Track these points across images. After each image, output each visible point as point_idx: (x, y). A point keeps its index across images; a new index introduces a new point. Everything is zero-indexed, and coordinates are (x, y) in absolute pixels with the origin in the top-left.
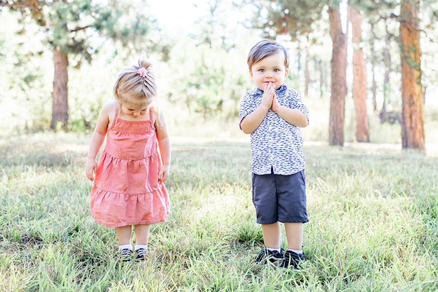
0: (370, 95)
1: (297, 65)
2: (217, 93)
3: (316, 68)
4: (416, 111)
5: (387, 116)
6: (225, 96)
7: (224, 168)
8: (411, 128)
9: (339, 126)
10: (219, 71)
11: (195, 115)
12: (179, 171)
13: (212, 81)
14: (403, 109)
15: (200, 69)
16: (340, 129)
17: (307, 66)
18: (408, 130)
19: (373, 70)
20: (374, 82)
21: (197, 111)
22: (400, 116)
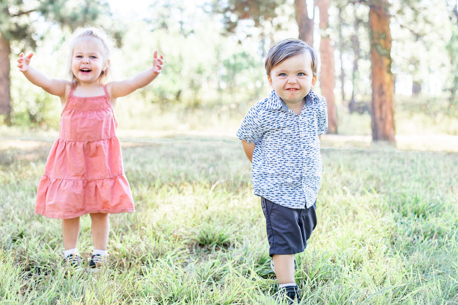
0: (338, 83)
1: (261, 52)
2: (174, 82)
4: (386, 101)
5: (355, 106)
6: (183, 85)
8: (381, 119)
10: (176, 59)
11: (150, 106)
12: (134, 168)
14: (373, 99)
18: (378, 122)
19: (341, 58)
20: (342, 70)
21: (153, 102)
22: (370, 107)
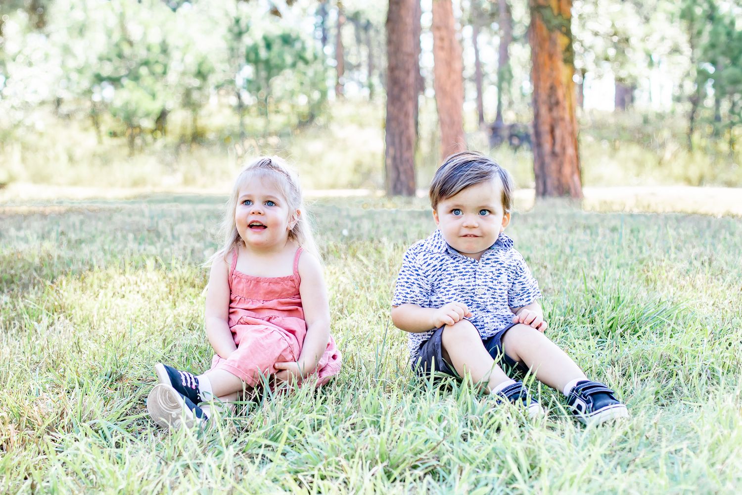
0: (471, 91)
1: (319, 34)
2: (154, 96)
3: (359, 41)
4: (562, 119)
5: (505, 133)
6: (171, 101)
7: (152, 243)
8: (554, 154)
9: (406, 155)
10: (156, 50)
11: (109, 143)
13: (143, 71)
14: (537, 116)
15: (117, 45)
16: (408, 161)
17: (339, 35)
18: (548, 159)
19: (475, 42)
20: (478, 64)
21: (114, 134)
22: (531, 131)
